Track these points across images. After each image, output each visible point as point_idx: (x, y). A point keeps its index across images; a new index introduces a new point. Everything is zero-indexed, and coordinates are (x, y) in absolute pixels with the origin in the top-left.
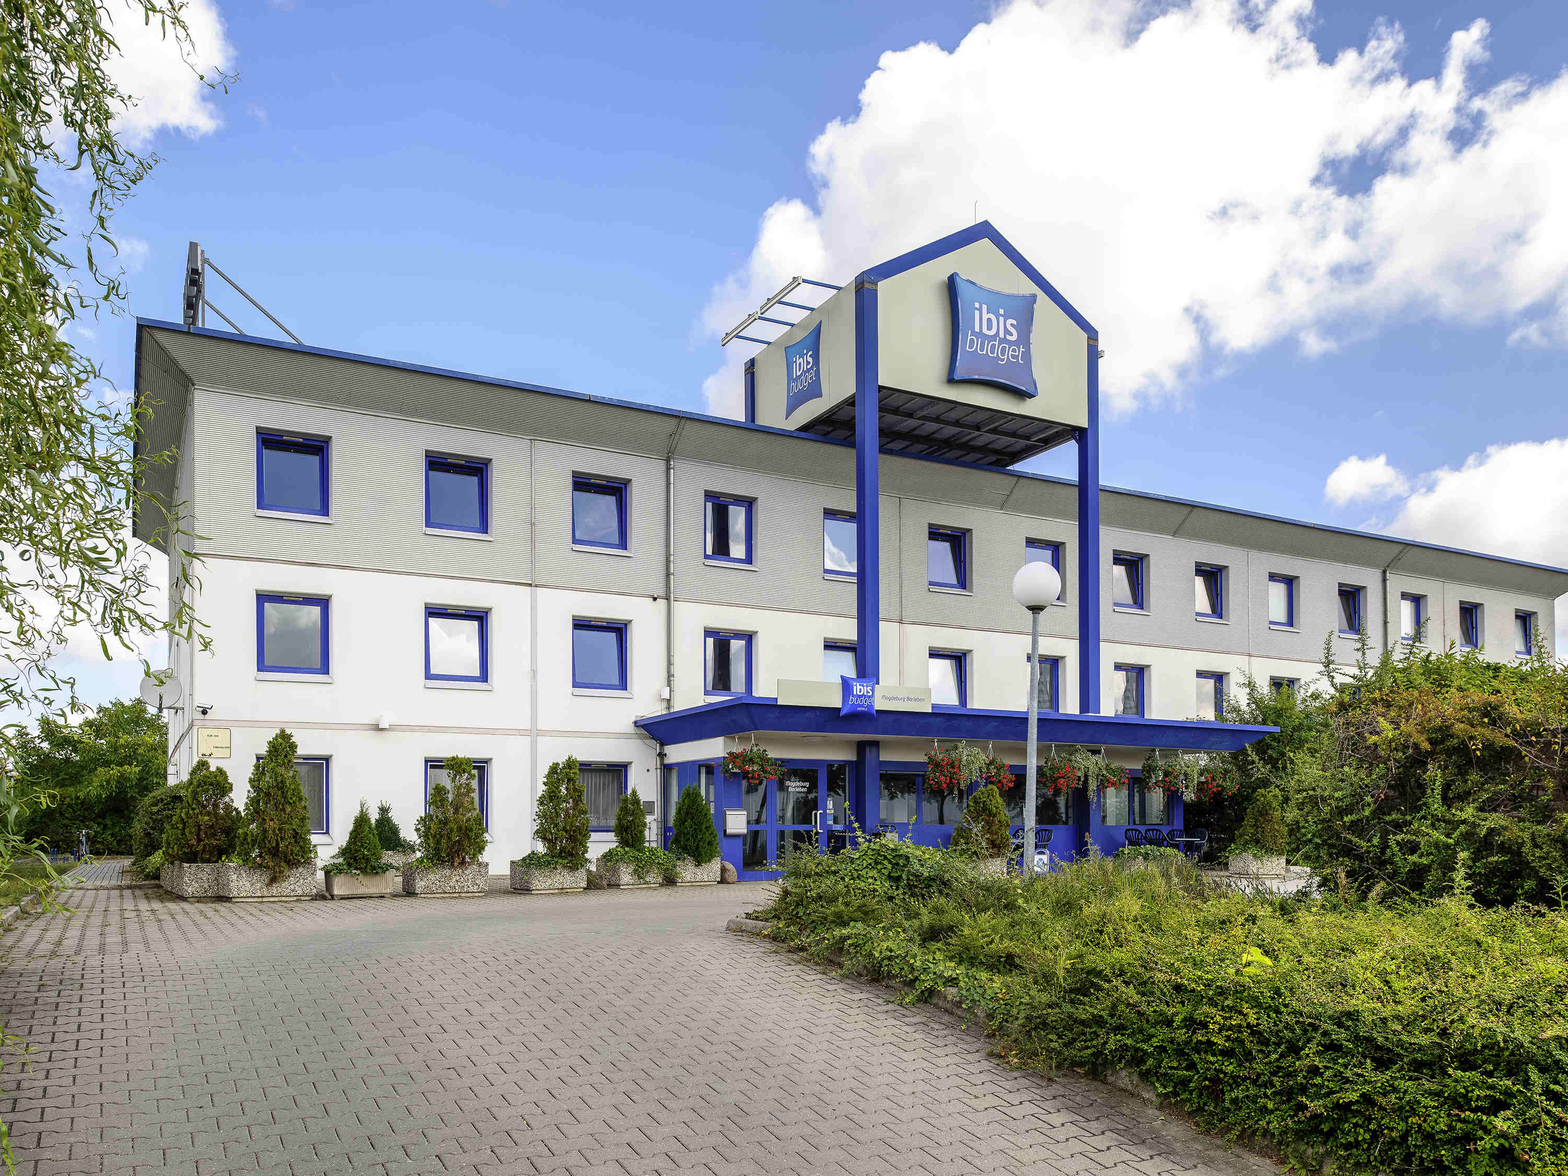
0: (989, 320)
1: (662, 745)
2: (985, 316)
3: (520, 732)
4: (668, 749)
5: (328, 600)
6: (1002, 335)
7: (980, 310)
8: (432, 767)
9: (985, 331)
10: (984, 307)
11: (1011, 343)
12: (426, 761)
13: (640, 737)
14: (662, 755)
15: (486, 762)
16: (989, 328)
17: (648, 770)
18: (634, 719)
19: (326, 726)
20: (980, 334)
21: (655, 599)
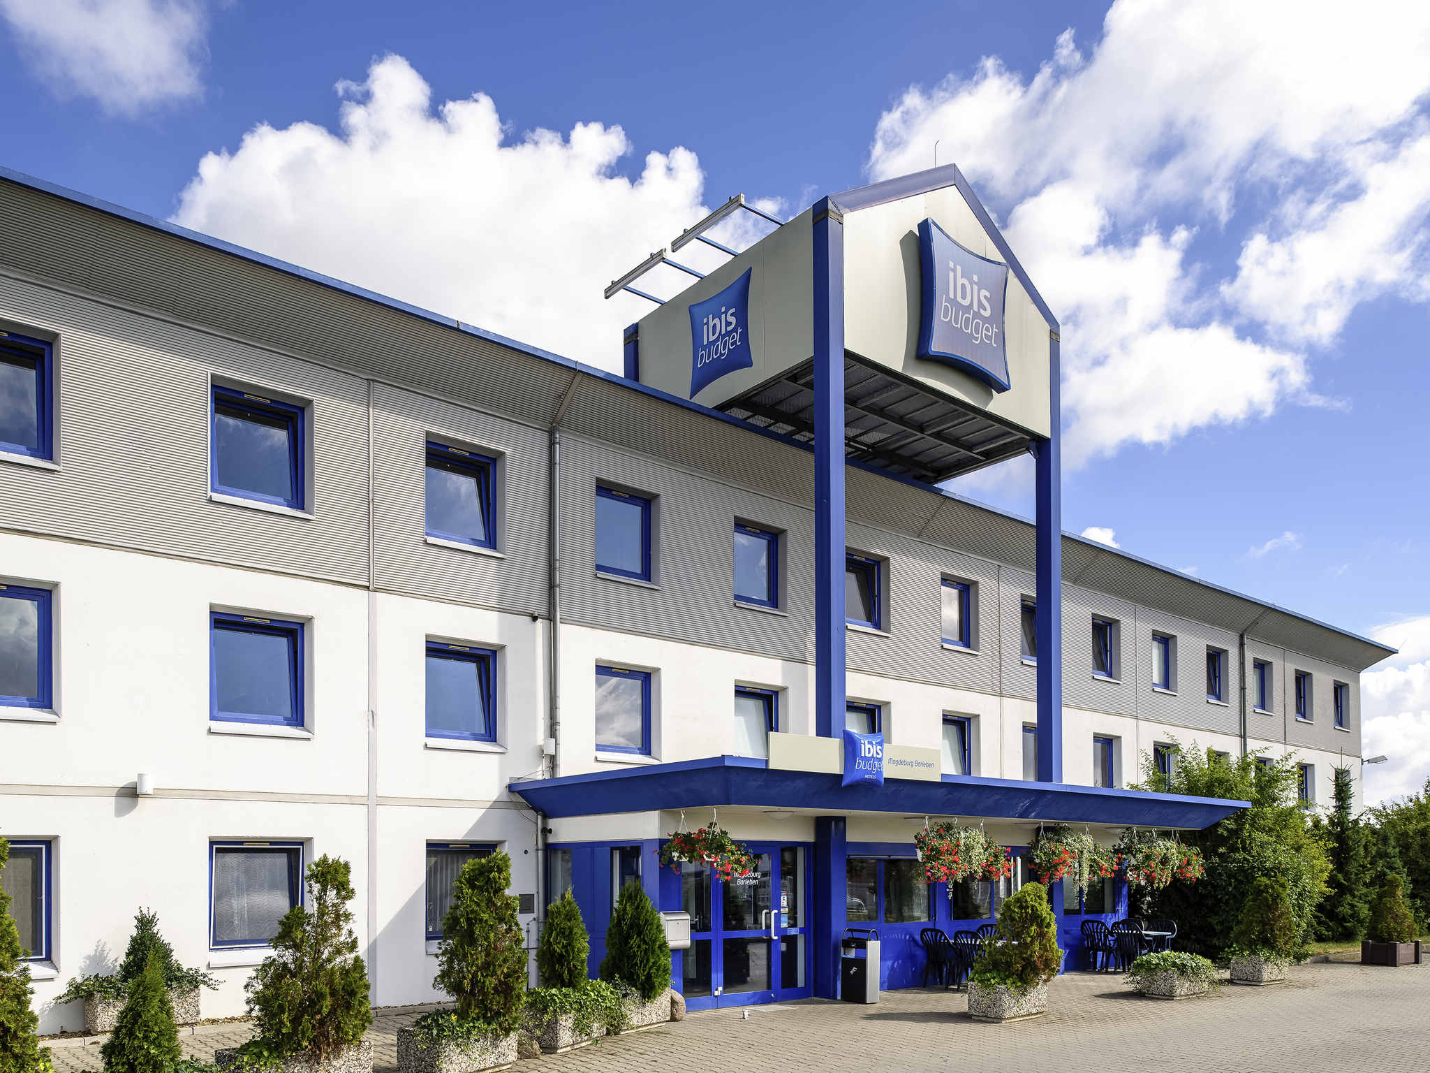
0: (963, 286)
1: (546, 816)
2: (960, 281)
3: (351, 800)
4: (553, 823)
5: (50, 592)
6: (976, 308)
7: (954, 270)
8: (218, 850)
9: (959, 299)
10: (959, 268)
11: (985, 320)
12: (212, 843)
13: (516, 806)
14: (546, 831)
15: (302, 844)
16: (964, 297)
17: (526, 852)
18: (507, 782)
19: (45, 791)
20: (954, 302)
21: (535, 619)
